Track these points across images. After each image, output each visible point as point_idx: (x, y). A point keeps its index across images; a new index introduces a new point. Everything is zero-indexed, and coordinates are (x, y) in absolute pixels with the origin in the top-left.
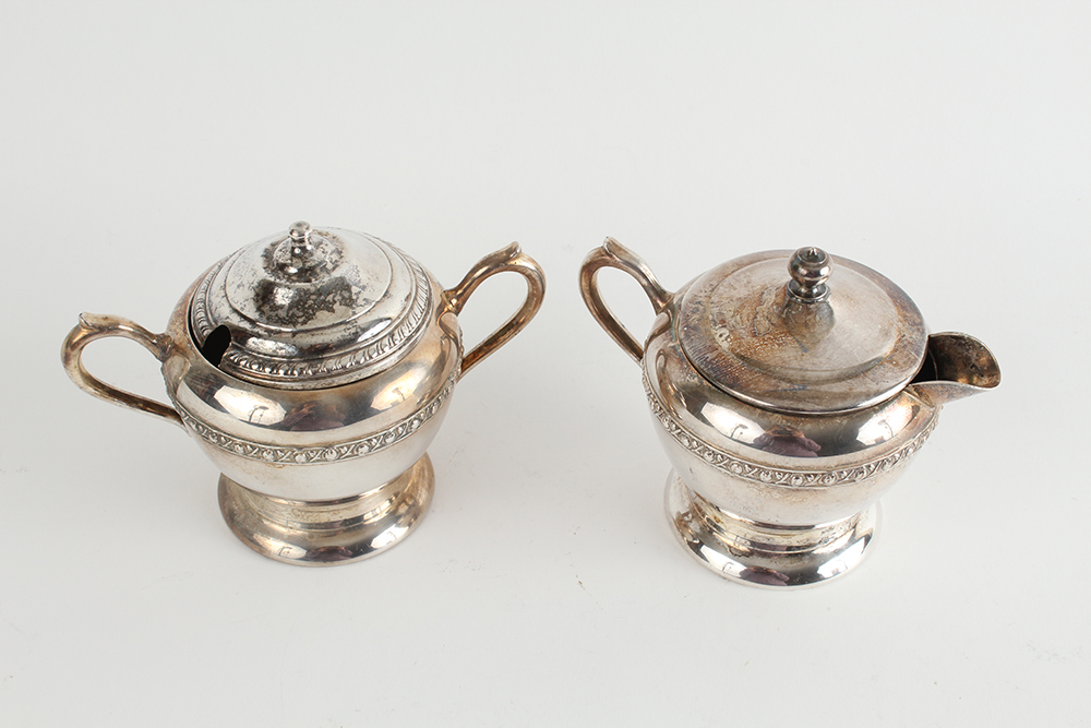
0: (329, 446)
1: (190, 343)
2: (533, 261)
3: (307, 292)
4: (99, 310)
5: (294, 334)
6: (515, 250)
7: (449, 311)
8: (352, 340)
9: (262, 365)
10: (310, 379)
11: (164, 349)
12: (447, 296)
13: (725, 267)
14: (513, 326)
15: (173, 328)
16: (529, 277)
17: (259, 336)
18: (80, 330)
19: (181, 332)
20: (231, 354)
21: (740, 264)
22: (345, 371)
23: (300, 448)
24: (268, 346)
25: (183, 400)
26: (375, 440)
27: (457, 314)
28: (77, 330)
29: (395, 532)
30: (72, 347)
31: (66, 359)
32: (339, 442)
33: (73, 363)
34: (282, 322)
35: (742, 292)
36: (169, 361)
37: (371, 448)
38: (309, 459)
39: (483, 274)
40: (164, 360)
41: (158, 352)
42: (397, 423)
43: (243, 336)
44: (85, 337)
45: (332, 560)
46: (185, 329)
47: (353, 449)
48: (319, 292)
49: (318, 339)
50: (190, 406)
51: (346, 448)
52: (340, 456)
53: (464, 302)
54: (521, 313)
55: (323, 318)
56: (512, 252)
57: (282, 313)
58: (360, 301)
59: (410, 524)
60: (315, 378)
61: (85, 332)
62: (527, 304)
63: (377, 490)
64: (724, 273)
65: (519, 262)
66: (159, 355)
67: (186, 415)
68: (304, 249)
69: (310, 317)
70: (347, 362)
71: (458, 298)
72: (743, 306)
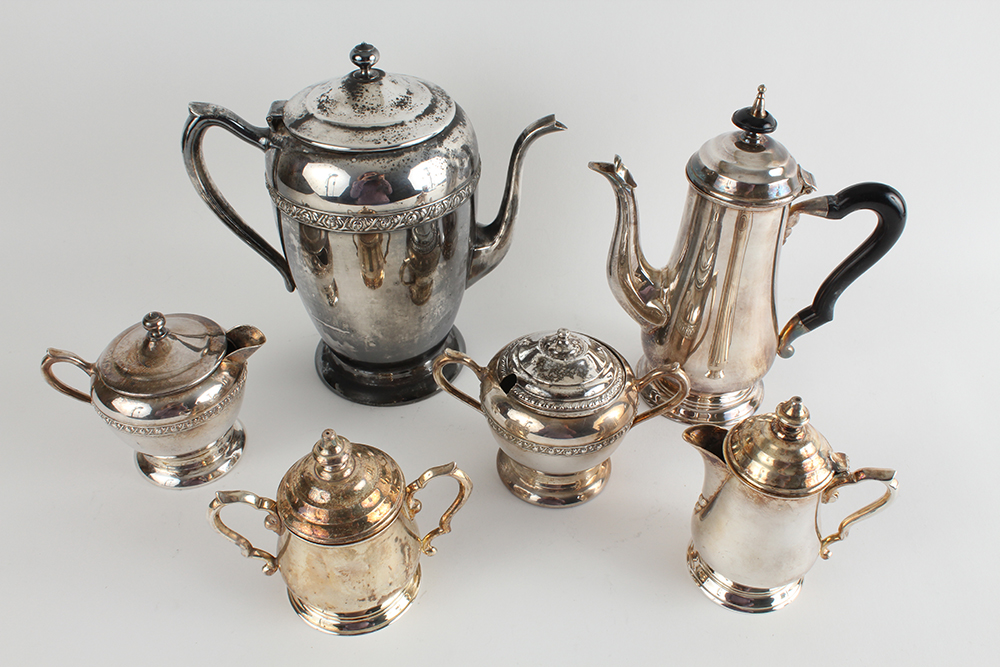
0: (552, 447)
3: (561, 365)
5: (550, 386)
8: (581, 395)
9: (530, 399)
10: (555, 411)
13: (115, 340)
17: (532, 384)
20: (514, 389)
21: (122, 336)
22: (574, 410)
24: (536, 390)
34: (545, 378)
35: (127, 348)
37: (573, 453)
43: (523, 383)
48: (568, 366)
49: (562, 391)
55: (567, 381)
57: (546, 374)
58: (588, 376)
60: (557, 411)
64: (115, 343)
68: (564, 343)
69: (560, 379)
70: (577, 406)
72: (130, 354)
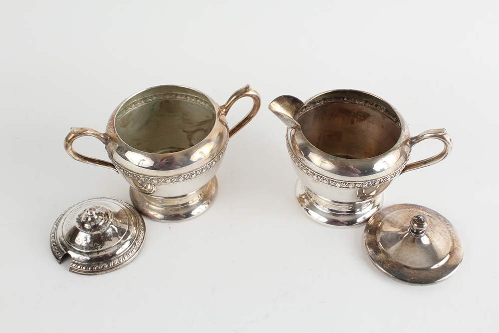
1: (117, 136)
2: (256, 92)
4: (78, 125)
6: (248, 87)
7: (222, 114)
11: (106, 140)
12: (221, 108)
14: (248, 119)
15: (109, 130)
16: (254, 98)
18: (71, 135)
19: (113, 132)
23: (167, 177)
25: (117, 160)
26: (198, 172)
27: (226, 115)
28: (70, 134)
29: (202, 208)
30: (69, 142)
31: (66, 147)
32: (184, 174)
33: (69, 148)
36: (109, 144)
38: (172, 181)
39: (235, 98)
40: (106, 144)
41: (104, 141)
42: (207, 163)
44: (73, 137)
45: (178, 220)
46: (114, 130)
47: (190, 175)
50: (120, 163)
51: (186, 176)
52: (185, 179)
53: (228, 110)
54: (251, 113)
56: (247, 89)
59: (208, 204)
61: (73, 135)
62: (253, 109)
63: (195, 192)
65: (250, 93)
66: (104, 142)
67: (118, 166)
71: (226, 108)
